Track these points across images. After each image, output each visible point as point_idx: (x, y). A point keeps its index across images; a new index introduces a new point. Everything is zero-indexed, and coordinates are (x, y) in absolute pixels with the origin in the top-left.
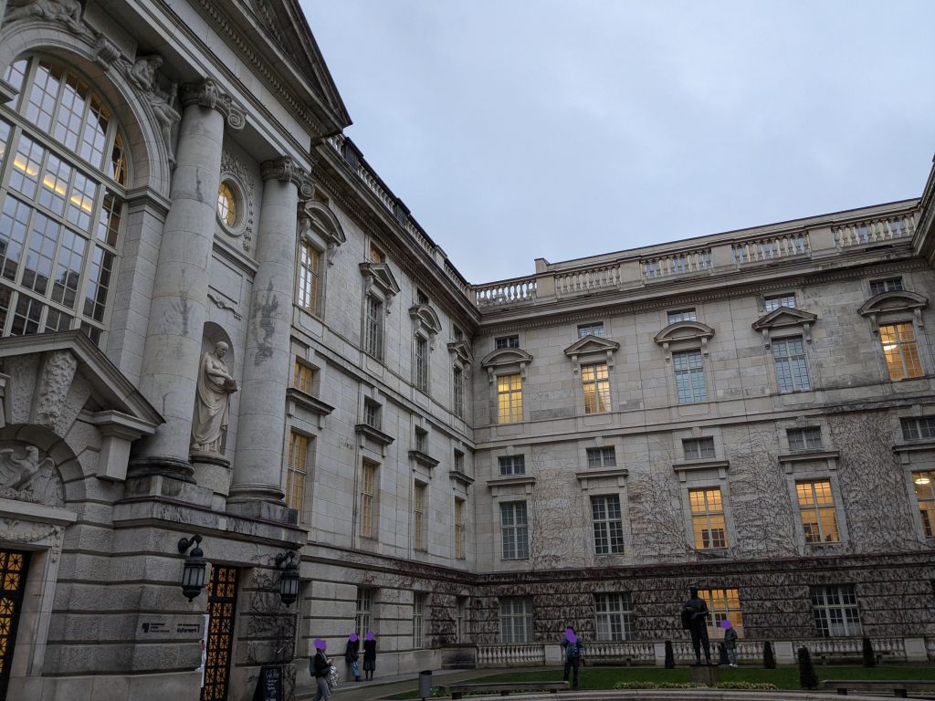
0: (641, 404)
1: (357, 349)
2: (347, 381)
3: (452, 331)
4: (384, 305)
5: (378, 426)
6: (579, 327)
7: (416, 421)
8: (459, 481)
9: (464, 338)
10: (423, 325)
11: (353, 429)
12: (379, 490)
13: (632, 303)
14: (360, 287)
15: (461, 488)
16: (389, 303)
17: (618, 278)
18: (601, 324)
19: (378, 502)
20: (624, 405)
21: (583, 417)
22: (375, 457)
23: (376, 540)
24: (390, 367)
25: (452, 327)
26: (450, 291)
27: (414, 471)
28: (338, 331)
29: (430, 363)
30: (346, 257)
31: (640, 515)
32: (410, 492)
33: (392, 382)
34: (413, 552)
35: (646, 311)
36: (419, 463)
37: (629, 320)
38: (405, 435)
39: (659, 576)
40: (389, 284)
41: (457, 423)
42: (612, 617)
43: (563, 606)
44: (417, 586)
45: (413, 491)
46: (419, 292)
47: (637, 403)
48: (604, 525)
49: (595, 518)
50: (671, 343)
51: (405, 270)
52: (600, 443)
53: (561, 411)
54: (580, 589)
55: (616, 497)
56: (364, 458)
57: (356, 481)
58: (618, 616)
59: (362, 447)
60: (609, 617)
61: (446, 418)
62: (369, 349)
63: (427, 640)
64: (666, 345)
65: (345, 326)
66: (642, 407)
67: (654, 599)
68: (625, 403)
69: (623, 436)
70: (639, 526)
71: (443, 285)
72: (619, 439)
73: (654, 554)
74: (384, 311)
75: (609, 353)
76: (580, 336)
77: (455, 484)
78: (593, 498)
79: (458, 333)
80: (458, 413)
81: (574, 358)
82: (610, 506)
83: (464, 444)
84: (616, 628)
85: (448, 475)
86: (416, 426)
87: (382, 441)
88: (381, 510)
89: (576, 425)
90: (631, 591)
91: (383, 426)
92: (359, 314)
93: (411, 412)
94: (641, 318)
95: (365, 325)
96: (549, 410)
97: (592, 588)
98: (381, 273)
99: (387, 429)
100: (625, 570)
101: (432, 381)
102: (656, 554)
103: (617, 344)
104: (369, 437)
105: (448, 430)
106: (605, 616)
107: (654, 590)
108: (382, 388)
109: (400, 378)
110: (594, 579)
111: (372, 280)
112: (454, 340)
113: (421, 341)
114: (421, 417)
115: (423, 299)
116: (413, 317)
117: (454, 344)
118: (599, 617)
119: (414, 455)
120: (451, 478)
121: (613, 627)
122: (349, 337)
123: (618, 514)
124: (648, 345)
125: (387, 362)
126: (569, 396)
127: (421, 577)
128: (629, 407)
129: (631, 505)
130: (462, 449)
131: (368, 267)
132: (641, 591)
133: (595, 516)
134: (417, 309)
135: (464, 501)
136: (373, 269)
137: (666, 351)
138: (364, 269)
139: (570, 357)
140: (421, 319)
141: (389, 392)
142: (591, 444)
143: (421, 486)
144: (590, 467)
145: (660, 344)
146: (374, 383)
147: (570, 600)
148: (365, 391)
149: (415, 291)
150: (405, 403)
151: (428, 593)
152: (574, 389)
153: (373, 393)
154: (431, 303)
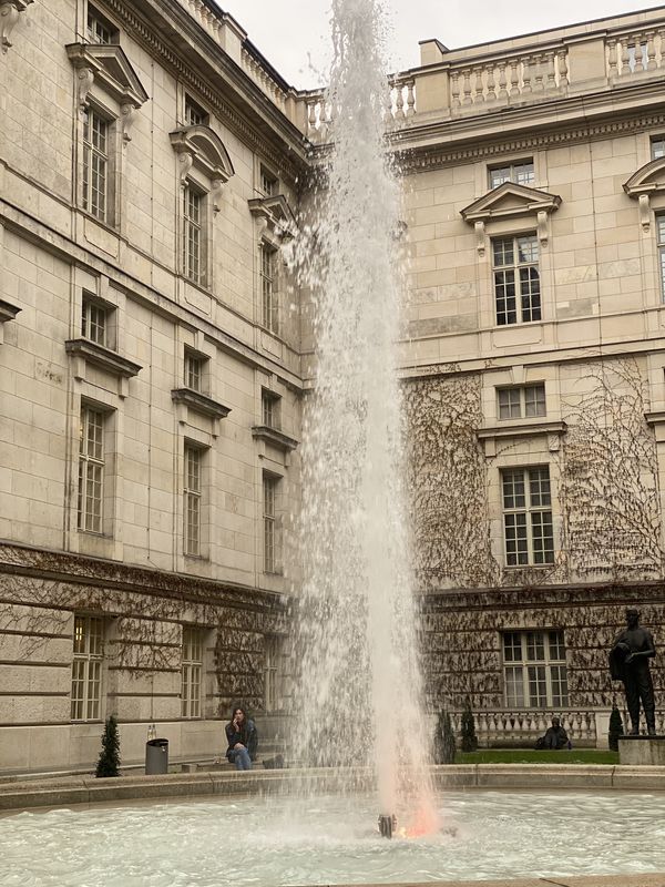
0: (595, 307)
1: (66, 205)
2: (45, 262)
3: (259, 178)
4: (118, 124)
5: (111, 344)
6: (491, 168)
7: (186, 337)
8: (270, 443)
9: (282, 189)
10: (197, 164)
11: (61, 347)
12: (115, 454)
13: (587, 121)
14: (69, 90)
15: (274, 456)
16: (128, 122)
17: (564, 74)
18: (530, 161)
19: (114, 473)
20: (566, 310)
21: (492, 331)
22: (105, 397)
23: (111, 537)
24: (132, 241)
25: (258, 169)
26: (250, 102)
27: (182, 423)
28: (24, 169)
29: (213, 235)
30: (39, 31)
31: (585, 499)
32: (175, 461)
33: (137, 267)
34: (182, 561)
35: (611, 136)
36: (190, 410)
37: (581, 152)
38: (164, 361)
39: (612, 602)
40: (126, 85)
41: (266, 344)
42: (531, 670)
43: (447, 652)
44: (188, 617)
45: (181, 458)
46: (189, 101)
47: (588, 306)
48: (522, 517)
49: (506, 507)
50: (653, 194)
51: (159, 59)
52: (519, 377)
53: (454, 321)
54: (477, 624)
55: (544, 469)
56: (83, 397)
57: (69, 437)
58: (542, 669)
59: (79, 380)
60: (525, 671)
61: (246, 334)
62: (90, 205)
63: (209, 703)
64: (644, 199)
65: (40, 162)
66: (595, 312)
67: (602, 641)
68: (566, 305)
69: (560, 363)
70: (582, 519)
71: (236, 89)
72: (552, 370)
73: (605, 564)
74: (118, 136)
75: (542, 216)
76: (490, 184)
77: (262, 448)
78: (505, 473)
79: (269, 181)
80: (269, 326)
81: (479, 226)
82: (534, 487)
83: (280, 379)
84: (537, 688)
85: (250, 433)
86: (186, 347)
87: (120, 370)
88: (119, 487)
89: (479, 346)
90: (565, 627)
91: (120, 345)
92: (67, 140)
93: (175, 321)
94: (602, 150)
95: (81, 160)
96: (431, 320)
97: (498, 621)
98: (109, 63)
99: (129, 350)
100: (553, 591)
101: (216, 267)
102: (611, 565)
103: (557, 199)
104: (92, 363)
105: (248, 355)
106: (519, 669)
107: (604, 625)
108: (117, 277)
109: (153, 261)
110: (503, 607)
111: (91, 76)
112: (260, 193)
113: (195, 194)
114: (194, 330)
115: (199, 116)
116: (178, 149)
117: (260, 201)
118: (509, 670)
119: (180, 396)
120: (256, 437)
121: (532, 686)
122: (49, 183)
123: (547, 500)
124: (611, 197)
125: (126, 231)
126: (467, 295)
127: (196, 601)
128: (574, 313)
129: (569, 484)
130: (277, 388)
131: (82, 51)
132: (580, 627)
133: (508, 503)
134: (184, 134)
135: (279, 477)
136: (93, 56)
137: (644, 210)
138: (76, 57)
139: (471, 223)
140: (193, 153)
141: (130, 285)
142: (503, 379)
143: (195, 451)
144: (501, 417)
145: (634, 197)
146: (99, 267)
147: (460, 641)
148: (84, 281)
149: (182, 102)
150: (163, 305)
151: (210, 628)
152: (477, 281)
153: (98, 286)
154: (214, 125)
